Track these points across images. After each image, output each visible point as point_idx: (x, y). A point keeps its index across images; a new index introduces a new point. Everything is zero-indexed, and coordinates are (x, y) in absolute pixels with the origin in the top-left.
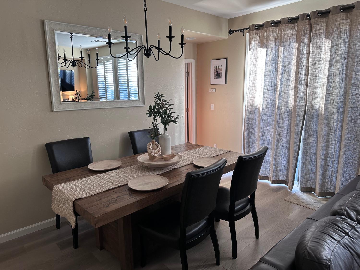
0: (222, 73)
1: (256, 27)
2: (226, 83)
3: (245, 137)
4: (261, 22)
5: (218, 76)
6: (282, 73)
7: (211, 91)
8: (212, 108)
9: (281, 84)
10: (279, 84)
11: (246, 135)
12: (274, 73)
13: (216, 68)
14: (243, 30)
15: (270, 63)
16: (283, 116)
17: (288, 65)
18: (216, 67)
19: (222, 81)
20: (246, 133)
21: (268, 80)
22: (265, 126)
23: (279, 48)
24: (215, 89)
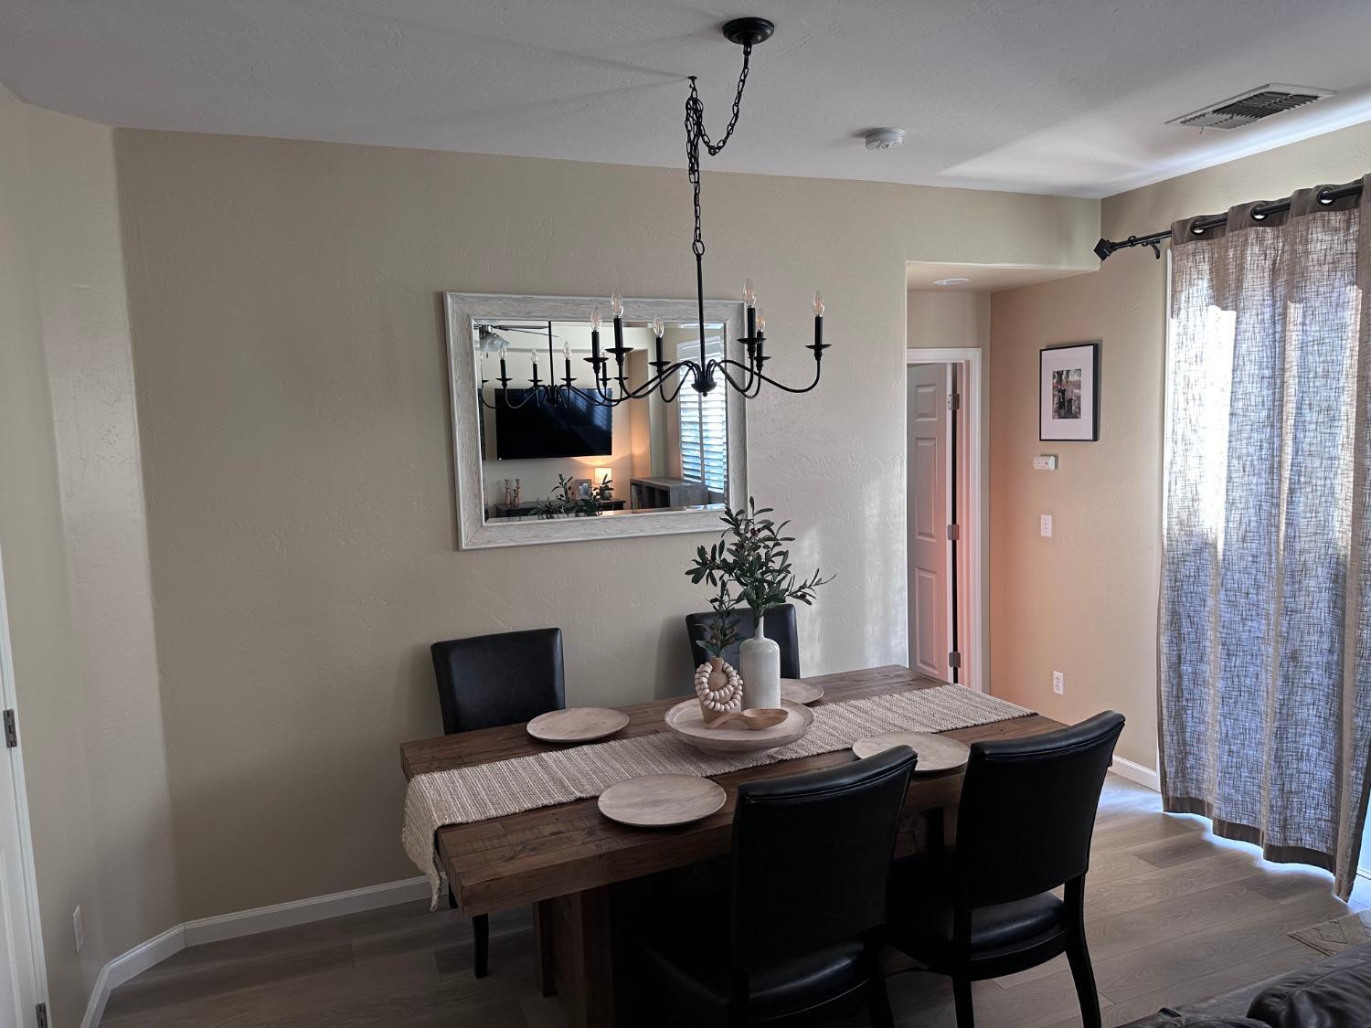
0: (1079, 398)
1: (1194, 227)
2: (1096, 438)
3: (1163, 658)
4: (1218, 208)
5: (1066, 408)
6: (1299, 408)
7: (1039, 463)
8: (1047, 530)
9: (1296, 452)
10: (1289, 449)
11: (1165, 649)
12: (1268, 404)
13: (1060, 381)
14: (1153, 241)
15: (1251, 368)
16: (1313, 583)
17: (1326, 377)
18: (1060, 374)
19: (1082, 426)
20: (1164, 640)
21: (1245, 435)
22: (1238, 619)
23: (1285, 308)
24: (1056, 457)
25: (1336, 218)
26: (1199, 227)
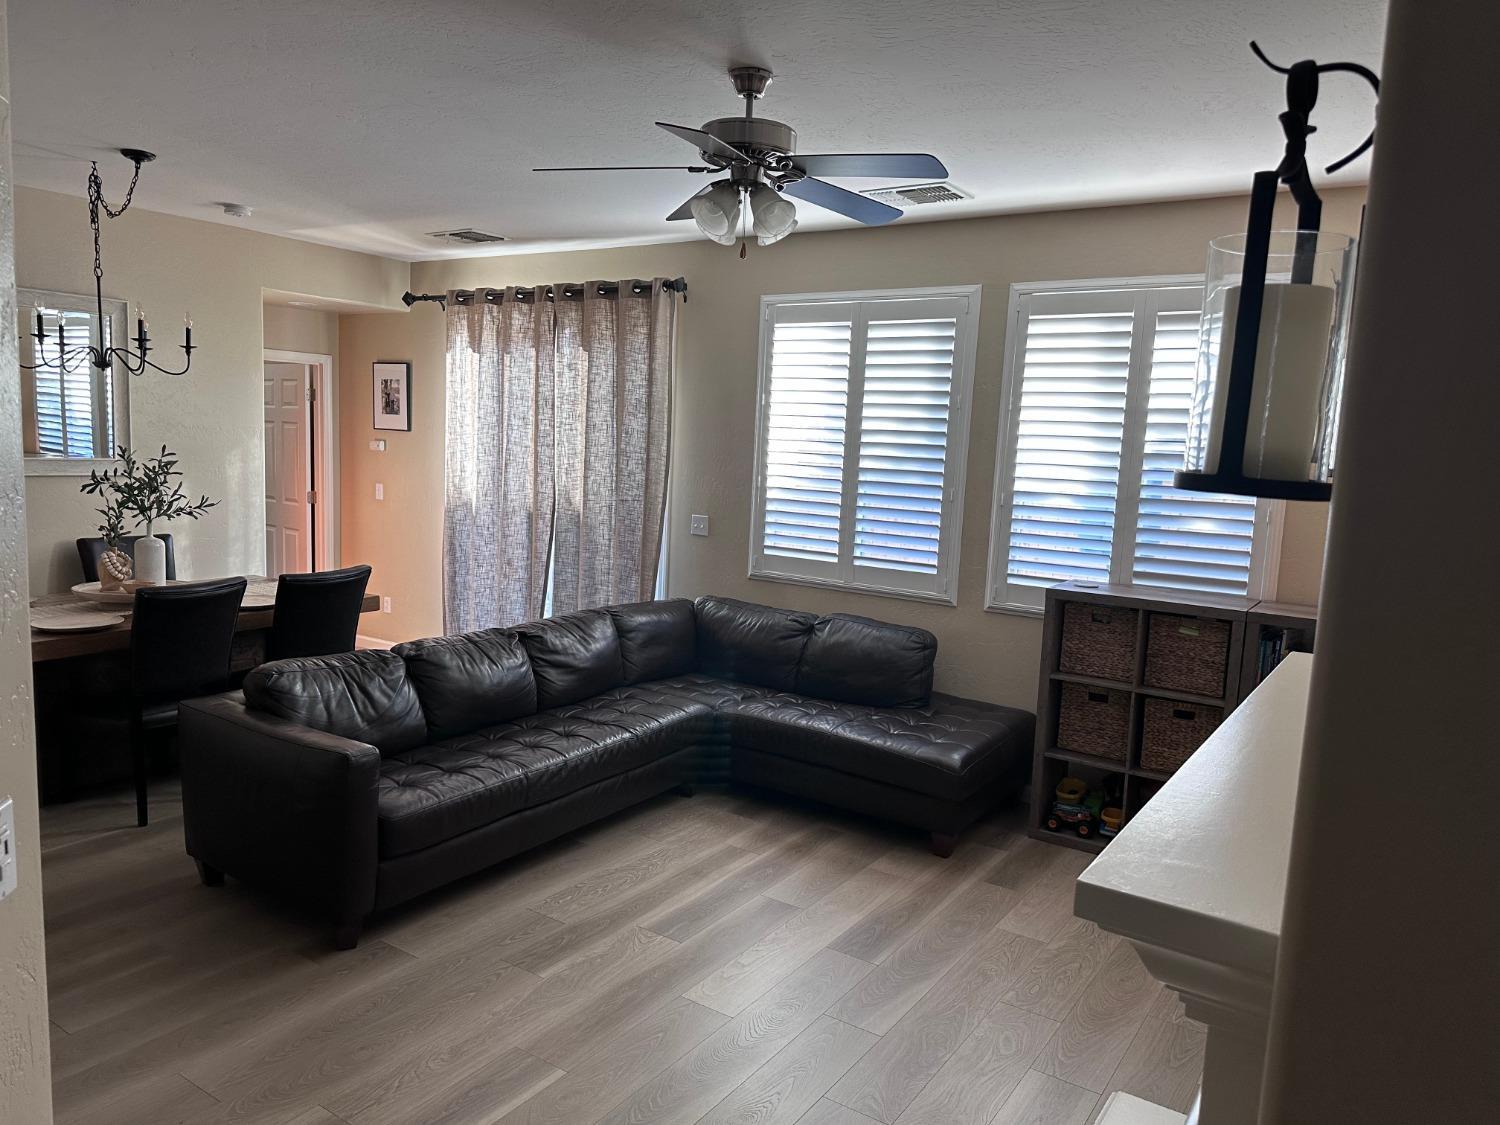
0: (398, 400)
1: (458, 297)
2: (409, 429)
3: (445, 573)
4: (471, 287)
5: (390, 407)
6: (509, 416)
7: (373, 445)
8: (380, 496)
9: (508, 442)
10: (505, 440)
11: (447, 568)
12: (497, 413)
13: (386, 387)
14: (441, 298)
15: (487, 390)
16: (518, 519)
17: (522, 399)
18: (386, 381)
19: (400, 421)
20: (446, 560)
21: (485, 431)
22: (483, 543)
23: (503, 356)
24: (385, 441)
25: (525, 307)
26: (461, 297)
